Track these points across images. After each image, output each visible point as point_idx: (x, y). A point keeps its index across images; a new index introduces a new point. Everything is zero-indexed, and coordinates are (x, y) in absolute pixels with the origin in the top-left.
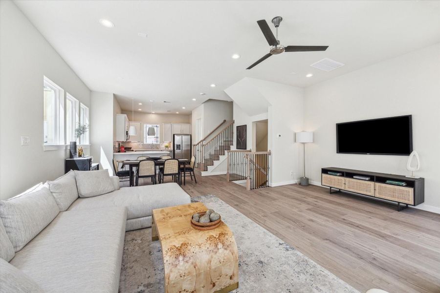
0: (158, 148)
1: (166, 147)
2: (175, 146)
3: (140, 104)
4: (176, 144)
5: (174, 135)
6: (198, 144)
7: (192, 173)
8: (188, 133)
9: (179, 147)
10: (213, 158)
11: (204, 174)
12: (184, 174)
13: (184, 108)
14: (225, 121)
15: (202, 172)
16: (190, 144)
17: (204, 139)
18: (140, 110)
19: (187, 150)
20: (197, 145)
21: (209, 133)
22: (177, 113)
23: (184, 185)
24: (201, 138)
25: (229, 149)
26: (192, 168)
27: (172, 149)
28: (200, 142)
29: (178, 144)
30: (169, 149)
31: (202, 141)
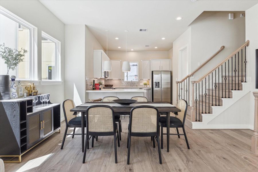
0: (137, 86)
1: (145, 84)
2: (154, 84)
3: (117, 39)
4: (154, 81)
5: (152, 72)
6: (184, 80)
7: (180, 130)
8: (168, 70)
9: (158, 84)
10: (211, 102)
11: (196, 125)
12: (168, 131)
13: (163, 39)
14: (223, 48)
15: (192, 123)
16: (170, 81)
17: (192, 75)
18: (119, 47)
19: (167, 88)
20: (181, 82)
21: (199, 65)
22: (156, 48)
23: (168, 151)
24: (188, 73)
25: (239, 88)
26: (182, 120)
27: (151, 87)
28: (186, 78)
29: (157, 81)
30: (148, 86)
31: (189, 77)
